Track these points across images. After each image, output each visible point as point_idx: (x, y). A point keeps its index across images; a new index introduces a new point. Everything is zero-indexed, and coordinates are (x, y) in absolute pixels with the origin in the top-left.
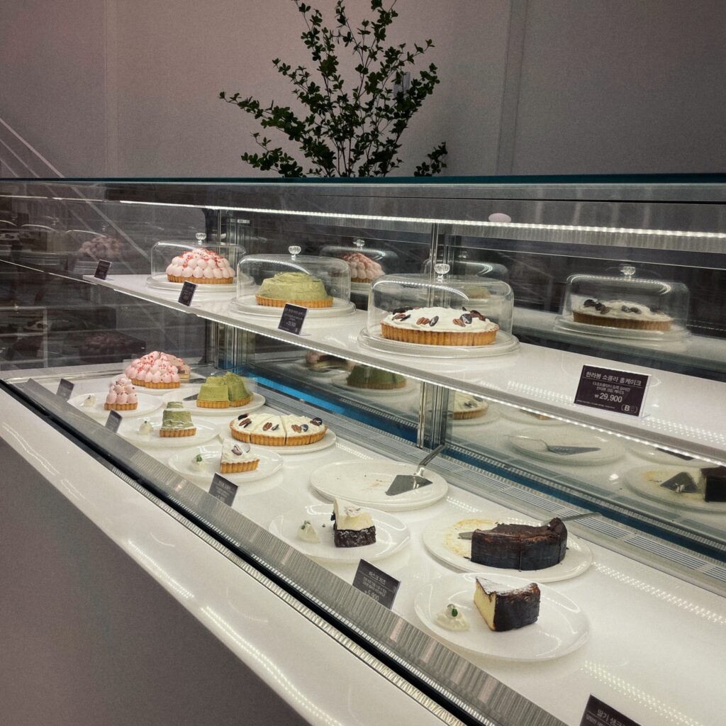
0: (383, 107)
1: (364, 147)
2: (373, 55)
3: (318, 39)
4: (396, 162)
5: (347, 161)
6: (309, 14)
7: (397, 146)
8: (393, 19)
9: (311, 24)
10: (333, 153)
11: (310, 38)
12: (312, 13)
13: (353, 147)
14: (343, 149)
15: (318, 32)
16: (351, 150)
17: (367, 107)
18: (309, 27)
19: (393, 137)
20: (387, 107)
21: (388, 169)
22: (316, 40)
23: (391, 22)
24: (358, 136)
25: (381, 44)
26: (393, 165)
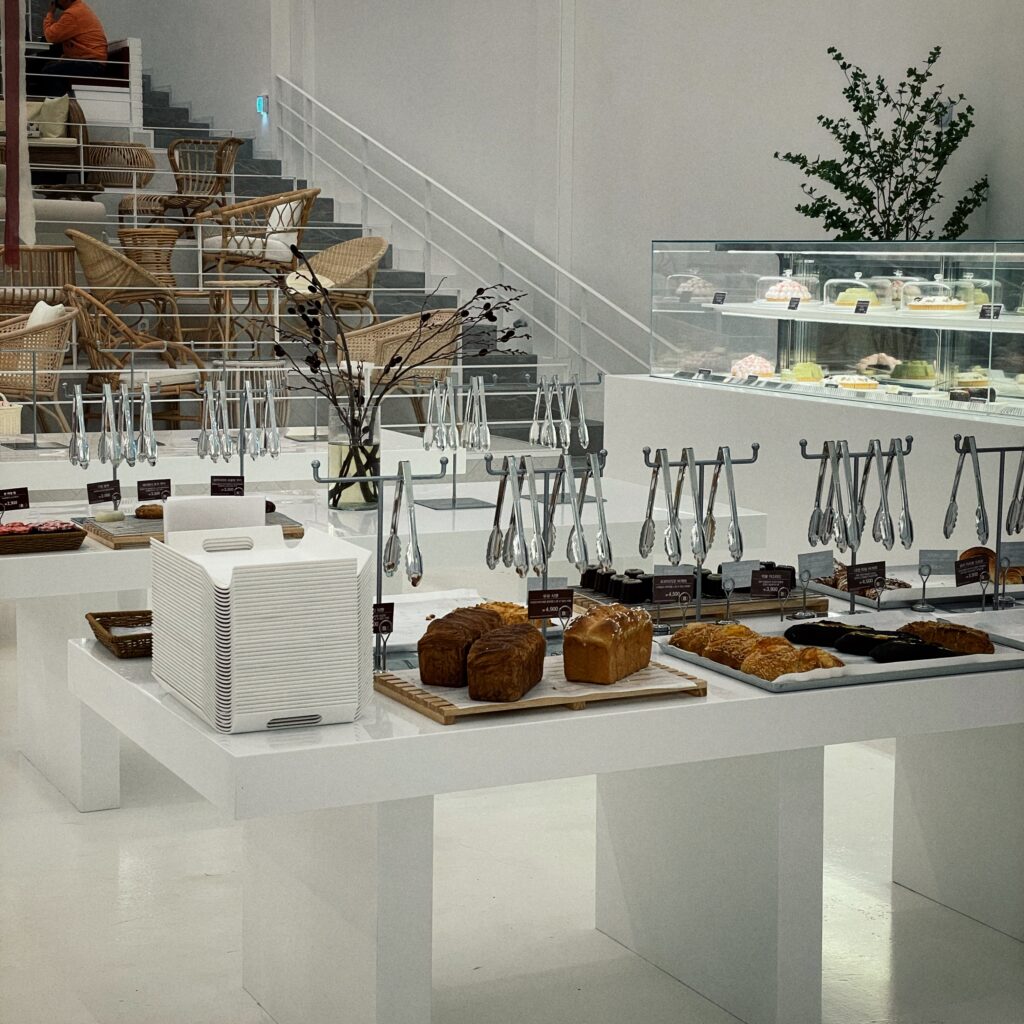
0: (921, 148)
1: (903, 188)
2: (910, 109)
3: (858, 92)
4: (937, 199)
5: (887, 200)
6: (850, 71)
7: (936, 184)
8: (928, 78)
9: (852, 80)
10: (872, 193)
11: (851, 93)
12: (852, 70)
13: (893, 189)
14: (882, 189)
15: (858, 86)
16: (890, 192)
17: (907, 147)
18: (848, 83)
19: (932, 175)
20: (925, 148)
21: (929, 205)
22: (856, 93)
23: (926, 80)
24: (897, 176)
25: (917, 100)
26: (933, 201)
